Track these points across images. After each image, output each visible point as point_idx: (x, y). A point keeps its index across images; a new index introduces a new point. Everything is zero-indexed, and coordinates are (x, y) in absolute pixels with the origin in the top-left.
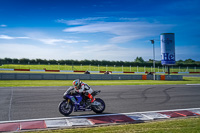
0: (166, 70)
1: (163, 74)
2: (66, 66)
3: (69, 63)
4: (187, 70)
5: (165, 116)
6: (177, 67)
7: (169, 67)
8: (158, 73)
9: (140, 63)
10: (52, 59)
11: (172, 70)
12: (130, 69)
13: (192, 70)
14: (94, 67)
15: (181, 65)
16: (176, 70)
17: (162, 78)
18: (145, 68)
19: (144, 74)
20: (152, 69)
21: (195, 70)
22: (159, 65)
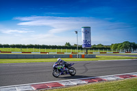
0: (85, 51)
1: (83, 54)
2: (16, 49)
3: (18, 46)
4: (99, 51)
6: (92, 49)
7: (87, 49)
8: (80, 53)
9: (68, 47)
10: (6, 44)
11: (89, 51)
12: (62, 50)
14: (37, 50)
15: (95, 48)
16: (91, 51)
18: (71, 50)
19: (71, 54)
20: (76, 51)
21: (104, 51)
22: (80, 48)
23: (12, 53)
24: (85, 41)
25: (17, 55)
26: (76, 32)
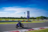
1: (27, 20)
3: (4, 18)
4: (32, 19)
5: (27, 30)
7: (28, 19)
8: (26, 20)
11: (29, 19)
13: (33, 20)
14: (11, 19)
16: (30, 19)
17: (27, 21)
18: (23, 19)
21: (34, 19)
22: (26, 18)
23: (2, 20)
24: (28, 16)
25: (3, 21)
26: (25, 13)
